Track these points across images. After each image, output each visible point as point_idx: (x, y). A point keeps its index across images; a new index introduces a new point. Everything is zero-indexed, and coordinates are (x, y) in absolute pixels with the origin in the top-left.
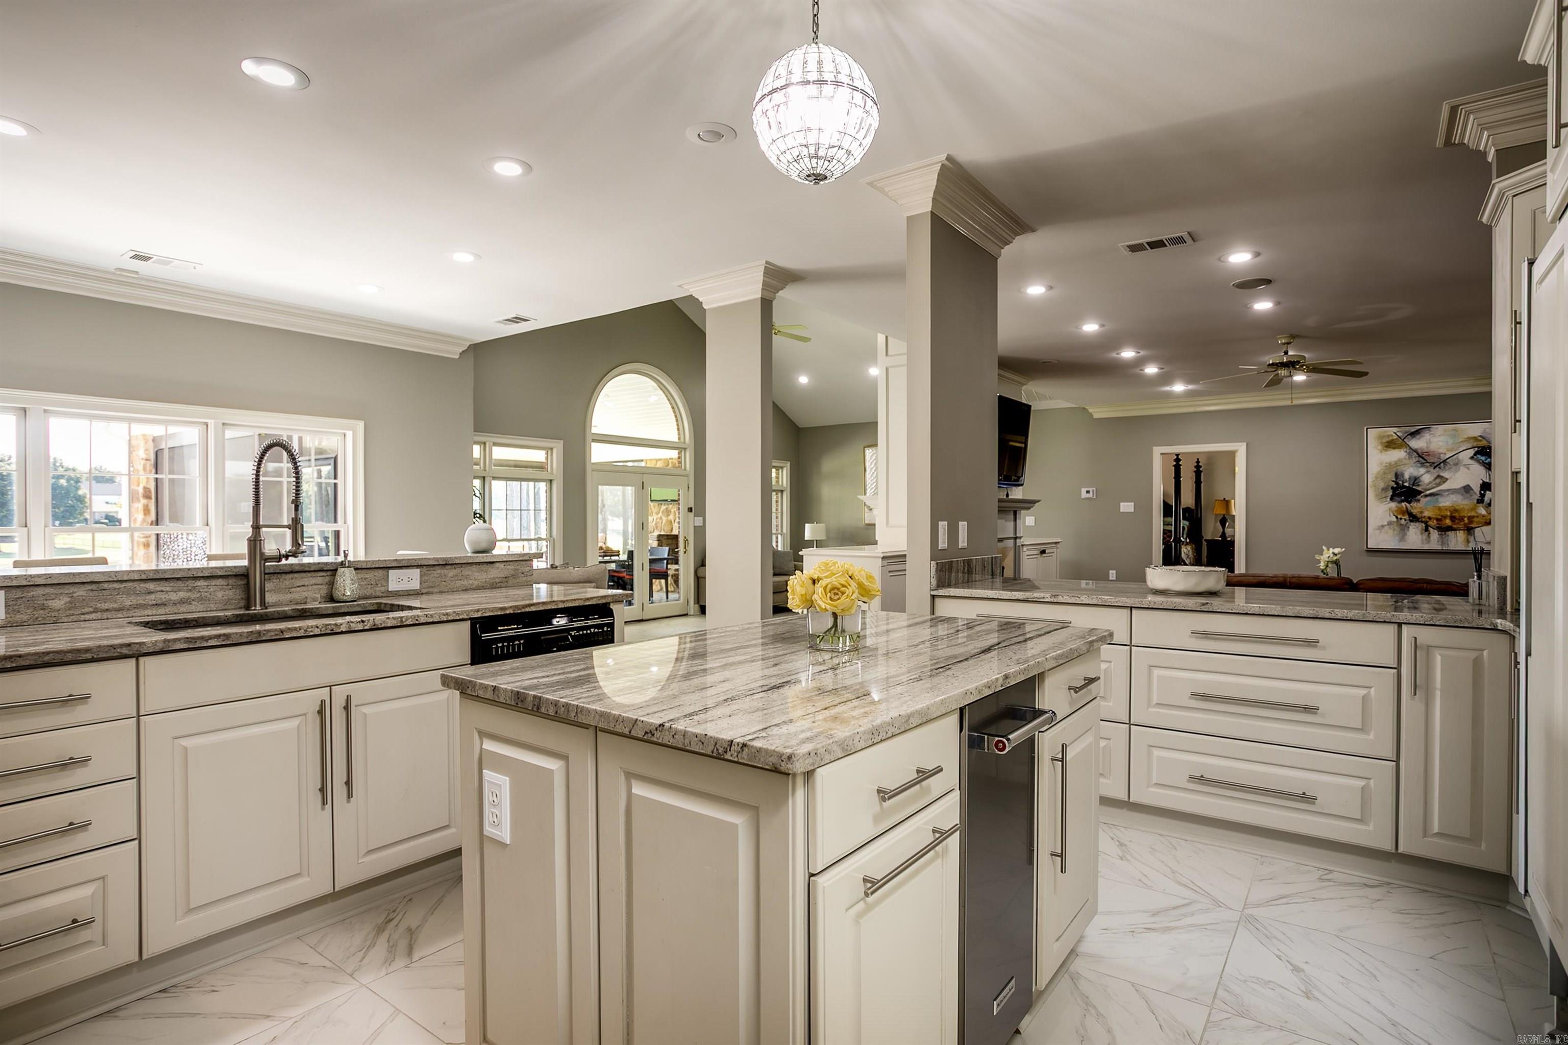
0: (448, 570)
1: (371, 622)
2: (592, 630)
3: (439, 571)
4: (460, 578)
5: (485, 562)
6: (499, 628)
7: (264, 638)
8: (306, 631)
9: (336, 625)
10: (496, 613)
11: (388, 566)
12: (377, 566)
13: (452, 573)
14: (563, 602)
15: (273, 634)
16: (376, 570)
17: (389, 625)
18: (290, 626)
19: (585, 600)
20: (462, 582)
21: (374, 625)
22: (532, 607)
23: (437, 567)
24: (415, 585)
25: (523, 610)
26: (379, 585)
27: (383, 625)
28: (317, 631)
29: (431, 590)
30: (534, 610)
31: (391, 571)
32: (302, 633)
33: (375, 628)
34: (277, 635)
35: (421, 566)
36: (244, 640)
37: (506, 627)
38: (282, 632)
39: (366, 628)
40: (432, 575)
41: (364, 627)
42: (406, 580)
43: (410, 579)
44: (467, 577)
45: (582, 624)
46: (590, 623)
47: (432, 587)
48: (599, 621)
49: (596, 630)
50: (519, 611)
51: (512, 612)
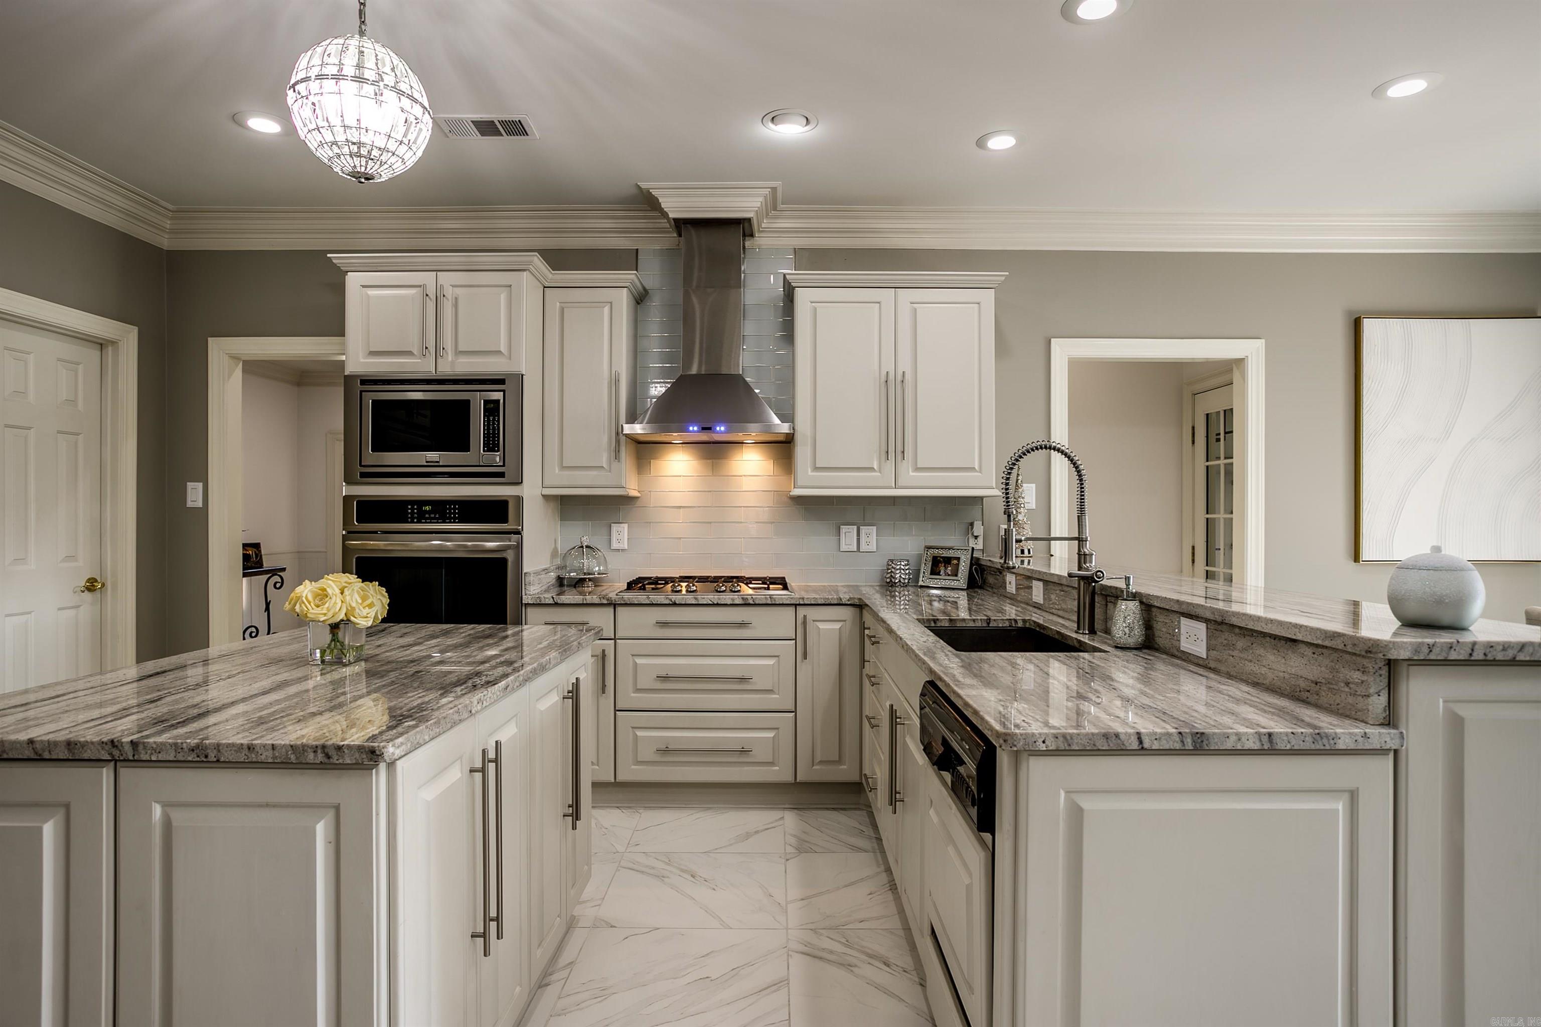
0: (1236, 636)
3: (1227, 635)
4: (1251, 657)
13: (1241, 644)
16: (1171, 614)
23: (1225, 627)
24: (1202, 649)
26: (1174, 637)
31: (1182, 620)
35: (1207, 620)
40: (1219, 640)
43: (1195, 638)
44: (1259, 659)
47: (1219, 661)
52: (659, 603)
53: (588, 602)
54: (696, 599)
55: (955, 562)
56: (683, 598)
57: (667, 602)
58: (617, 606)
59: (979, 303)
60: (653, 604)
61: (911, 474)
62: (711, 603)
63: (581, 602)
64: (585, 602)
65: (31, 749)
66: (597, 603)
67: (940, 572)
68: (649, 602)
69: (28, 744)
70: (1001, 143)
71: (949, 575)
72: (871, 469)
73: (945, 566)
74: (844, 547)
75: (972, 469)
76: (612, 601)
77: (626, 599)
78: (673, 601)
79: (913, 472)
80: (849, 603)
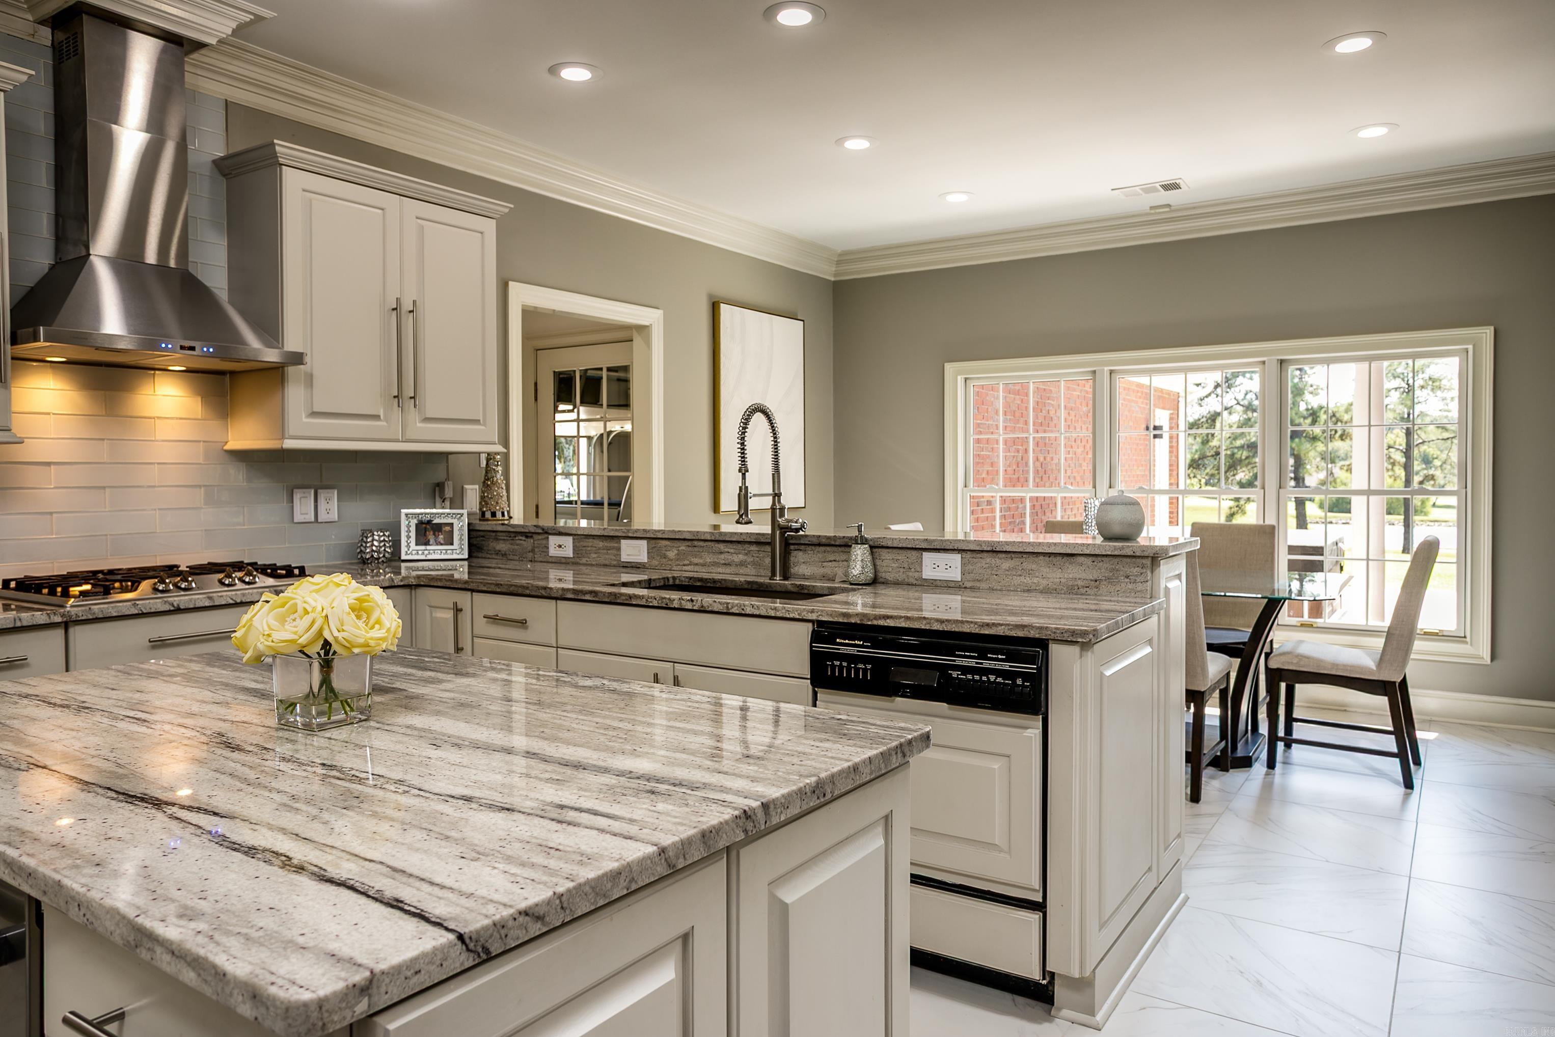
0: (1001, 559)
1: (699, 604)
2: (992, 678)
3: (988, 560)
4: (1019, 573)
5: (1060, 554)
6: (838, 640)
7: (618, 601)
8: (647, 600)
9: (669, 599)
10: (836, 619)
11: (917, 547)
12: (904, 545)
13: (1008, 565)
14: (941, 621)
15: (624, 598)
16: (909, 552)
17: (716, 609)
18: (636, 593)
19: (982, 626)
20: (1022, 579)
21: (702, 607)
22: (888, 621)
23: (985, 554)
24: (955, 574)
25: (875, 622)
26: (913, 570)
27: (710, 609)
28: (655, 603)
29: (978, 584)
30: (892, 625)
31: (925, 554)
32: (643, 602)
33: (702, 611)
34: (627, 600)
35: (964, 550)
36: (606, 600)
37: (847, 641)
38: (630, 598)
39: (695, 608)
40: (979, 565)
41: (693, 606)
42: (943, 566)
43: (947, 567)
44: (1030, 572)
45: (972, 663)
46: (986, 664)
47: (978, 580)
48: (1006, 666)
49: (999, 680)
50: (869, 623)
51: (858, 622)
52: (153, 610)
53: (25, 624)
54: (210, 598)
55: (448, 528)
56: (191, 600)
57: (167, 607)
58: (70, 624)
59: (482, 233)
60: (143, 614)
61: (419, 425)
62: (231, 602)
63: (11, 626)
64: (18, 624)
65: (663, 861)
66: (43, 623)
67: (429, 541)
68: (136, 612)
69: (660, 855)
70: (576, 74)
71: (442, 544)
72: (376, 417)
73: (434, 534)
74: (298, 517)
75: (477, 422)
76: (70, 617)
77: (97, 611)
78: (176, 605)
79: (419, 422)
80: (402, 584)
